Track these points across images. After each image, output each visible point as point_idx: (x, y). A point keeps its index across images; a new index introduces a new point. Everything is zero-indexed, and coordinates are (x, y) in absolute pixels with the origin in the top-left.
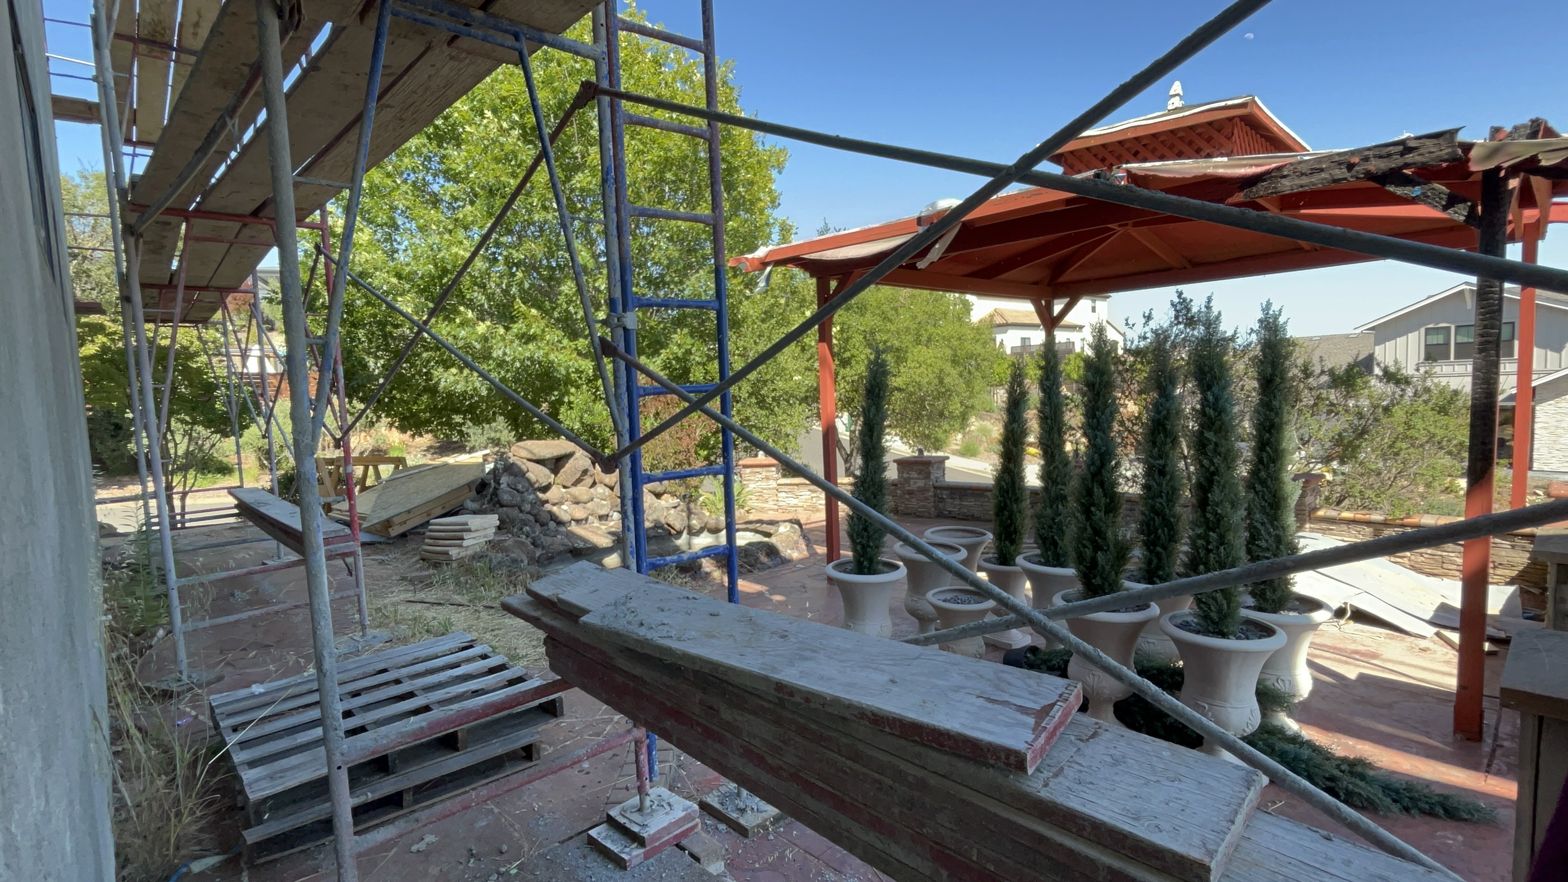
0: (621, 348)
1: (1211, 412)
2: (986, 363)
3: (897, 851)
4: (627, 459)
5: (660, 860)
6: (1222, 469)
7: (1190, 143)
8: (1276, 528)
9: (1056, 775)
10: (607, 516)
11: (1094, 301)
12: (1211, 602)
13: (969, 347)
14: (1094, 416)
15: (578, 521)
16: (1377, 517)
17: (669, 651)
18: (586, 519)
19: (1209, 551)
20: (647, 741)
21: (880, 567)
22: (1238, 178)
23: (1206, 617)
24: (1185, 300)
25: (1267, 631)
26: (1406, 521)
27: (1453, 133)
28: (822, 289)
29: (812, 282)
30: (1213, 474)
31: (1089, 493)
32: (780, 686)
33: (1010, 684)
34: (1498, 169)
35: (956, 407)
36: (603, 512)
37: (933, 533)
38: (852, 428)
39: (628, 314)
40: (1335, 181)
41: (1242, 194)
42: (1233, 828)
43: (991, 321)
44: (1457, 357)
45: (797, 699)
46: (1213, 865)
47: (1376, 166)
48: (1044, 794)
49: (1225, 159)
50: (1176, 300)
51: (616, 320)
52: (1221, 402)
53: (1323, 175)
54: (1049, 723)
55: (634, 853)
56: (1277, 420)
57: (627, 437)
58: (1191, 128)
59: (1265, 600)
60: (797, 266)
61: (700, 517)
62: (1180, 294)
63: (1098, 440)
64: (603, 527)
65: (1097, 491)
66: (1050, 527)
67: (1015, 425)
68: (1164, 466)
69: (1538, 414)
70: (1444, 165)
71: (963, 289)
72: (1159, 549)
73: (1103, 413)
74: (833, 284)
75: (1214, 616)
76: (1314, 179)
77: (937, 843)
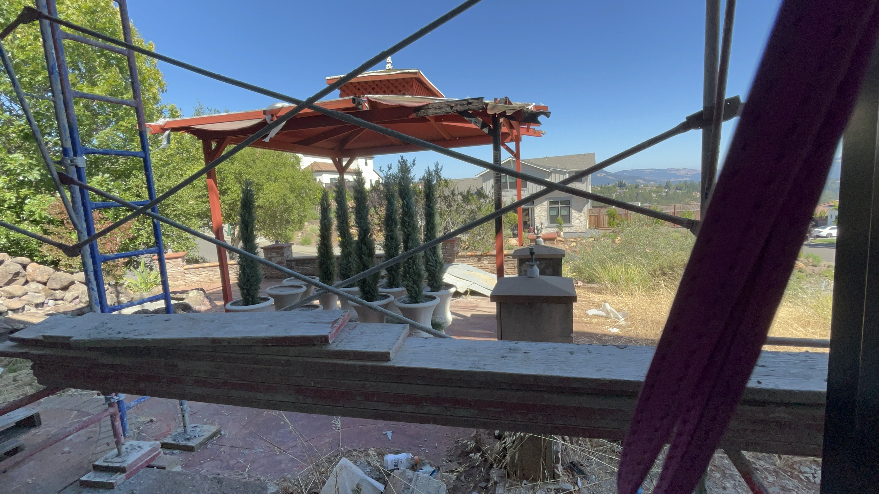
0: (75, 177)
1: (406, 209)
2: (311, 192)
3: (279, 397)
4: (87, 247)
5: (138, 476)
6: (412, 232)
7: (396, 87)
8: (435, 257)
9: (340, 342)
10: (43, 303)
11: (366, 160)
12: (412, 289)
13: (299, 182)
14: (360, 213)
15: (14, 311)
16: (479, 253)
17: (143, 340)
18: (23, 308)
19: (410, 268)
20: (120, 414)
21: (259, 301)
22: (412, 107)
23: (410, 296)
24: (404, 160)
25: (433, 298)
26: (488, 254)
27: (482, 99)
28: (207, 148)
29: (199, 144)
30: (409, 235)
31: (360, 249)
32: (214, 341)
33: (322, 316)
34: (495, 114)
35: (295, 216)
36: (40, 301)
37: (287, 281)
38: (232, 232)
39: (78, 158)
40: (447, 113)
41: (415, 114)
42: (398, 341)
43: (312, 169)
44: (510, 188)
45: (224, 344)
46: (391, 352)
47: (460, 108)
48: (336, 349)
49: (411, 96)
50: (401, 160)
51: (69, 162)
52: (409, 204)
53: (443, 110)
54: (337, 325)
55: (118, 478)
56: (432, 212)
57: (85, 233)
58: (396, 80)
59: (434, 287)
60: (188, 132)
61: (126, 294)
62: (402, 158)
63: (362, 224)
64: (40, 312)
65: (364, 248)
66: (346, 269)
67: (326, 221)
68: (392, 235)
69: (535, 211)
70: (480, 111)
71: (294, 150)
72: (393, 272)
73: (363, 212)
74: (214, 145)
75: (414, 295)
76: (440, 111)
77: (296, 386)
